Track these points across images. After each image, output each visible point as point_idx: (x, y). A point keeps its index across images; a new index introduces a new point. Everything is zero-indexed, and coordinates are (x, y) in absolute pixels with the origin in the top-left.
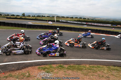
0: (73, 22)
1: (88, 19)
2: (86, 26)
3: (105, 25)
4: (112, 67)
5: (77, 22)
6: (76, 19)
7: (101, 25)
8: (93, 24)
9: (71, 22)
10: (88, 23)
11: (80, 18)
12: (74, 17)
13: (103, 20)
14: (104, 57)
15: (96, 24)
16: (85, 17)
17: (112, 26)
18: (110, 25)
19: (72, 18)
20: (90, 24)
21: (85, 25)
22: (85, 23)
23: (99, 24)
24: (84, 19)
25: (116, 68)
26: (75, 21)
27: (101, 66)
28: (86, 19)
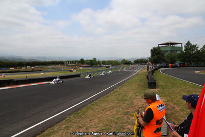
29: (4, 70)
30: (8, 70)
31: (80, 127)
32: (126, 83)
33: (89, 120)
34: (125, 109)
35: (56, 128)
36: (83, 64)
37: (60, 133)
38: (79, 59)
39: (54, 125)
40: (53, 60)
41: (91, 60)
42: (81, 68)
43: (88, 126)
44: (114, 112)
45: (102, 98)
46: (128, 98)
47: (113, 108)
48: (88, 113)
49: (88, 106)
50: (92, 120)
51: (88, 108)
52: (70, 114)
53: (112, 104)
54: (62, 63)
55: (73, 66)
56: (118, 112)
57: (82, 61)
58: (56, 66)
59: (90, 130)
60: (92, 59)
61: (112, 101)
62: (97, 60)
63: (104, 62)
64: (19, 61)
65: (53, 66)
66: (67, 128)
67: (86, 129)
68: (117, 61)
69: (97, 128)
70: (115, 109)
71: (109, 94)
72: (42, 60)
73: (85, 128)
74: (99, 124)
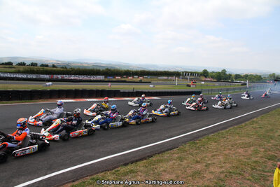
0: (12, 76)
1: (54, 66)
2: (50, 83)
3: (93, 78)
4: (122, 169)
5: (24, 76)
6: (22, 68)
7: (85, 78)
8: (66, 77)
9: (8, 75)
10: (55, 77)
11: (32, 64)
12: (15, 62)
13: (88, 68)
14: (101, 150)
15: (73, 77)
16: (46, 63)
17: (106, 80)
18: (101, 78)
19: (10, 64)
20: (60, 77)
21: (49, 80)
22: (47, 77)
23: (81, 78)
24: (42, 65)
25: (129, 167)
26: (19, 72)
27: (100, 175)
28: (47, 66)
29: (111, 78)
30: (114, 80)
31: (198, 162)
32: (273, 112)
33: (210, 155)
34: (269, 150)
35: (166, 155)
36: (206, 77)
37: (171, 163)
38: (201, 70)
39: (164, 152)
40: (166, 70)
41: (219, 73)
42: (203, 83)
43: (210, 162)
44: (250, 152)
45: (232, 128)
46: (276, 135)
47: (249, 145)
48: (209, 146)
49: (211, 135)
50: (215, 155)
51: (209, 139)
52: (185, 142)
53: (248, 140)
54: (177, 74)
55: (191, 80)
56: (256, 152)
57: (205, 74)
58: (170, 78)
59: (212, 169)
60: (220, 71)
61: (248, 136)
62: (227, 73)
63: (238, 77)
64: (126, 69)
65: (166, 78)
66: (181, 159)
67: (206, 166)
68: (260, 76)
69: (221, 167)
70: (252, 148)
71: (243, 124)
72: (152, 69)
73: (204, 164)
74: (225, 163)
